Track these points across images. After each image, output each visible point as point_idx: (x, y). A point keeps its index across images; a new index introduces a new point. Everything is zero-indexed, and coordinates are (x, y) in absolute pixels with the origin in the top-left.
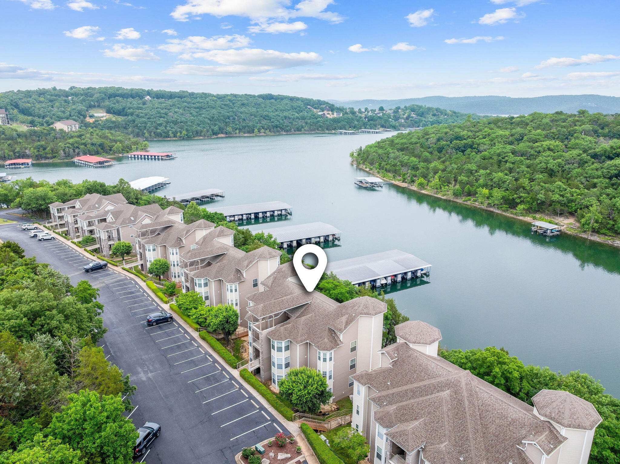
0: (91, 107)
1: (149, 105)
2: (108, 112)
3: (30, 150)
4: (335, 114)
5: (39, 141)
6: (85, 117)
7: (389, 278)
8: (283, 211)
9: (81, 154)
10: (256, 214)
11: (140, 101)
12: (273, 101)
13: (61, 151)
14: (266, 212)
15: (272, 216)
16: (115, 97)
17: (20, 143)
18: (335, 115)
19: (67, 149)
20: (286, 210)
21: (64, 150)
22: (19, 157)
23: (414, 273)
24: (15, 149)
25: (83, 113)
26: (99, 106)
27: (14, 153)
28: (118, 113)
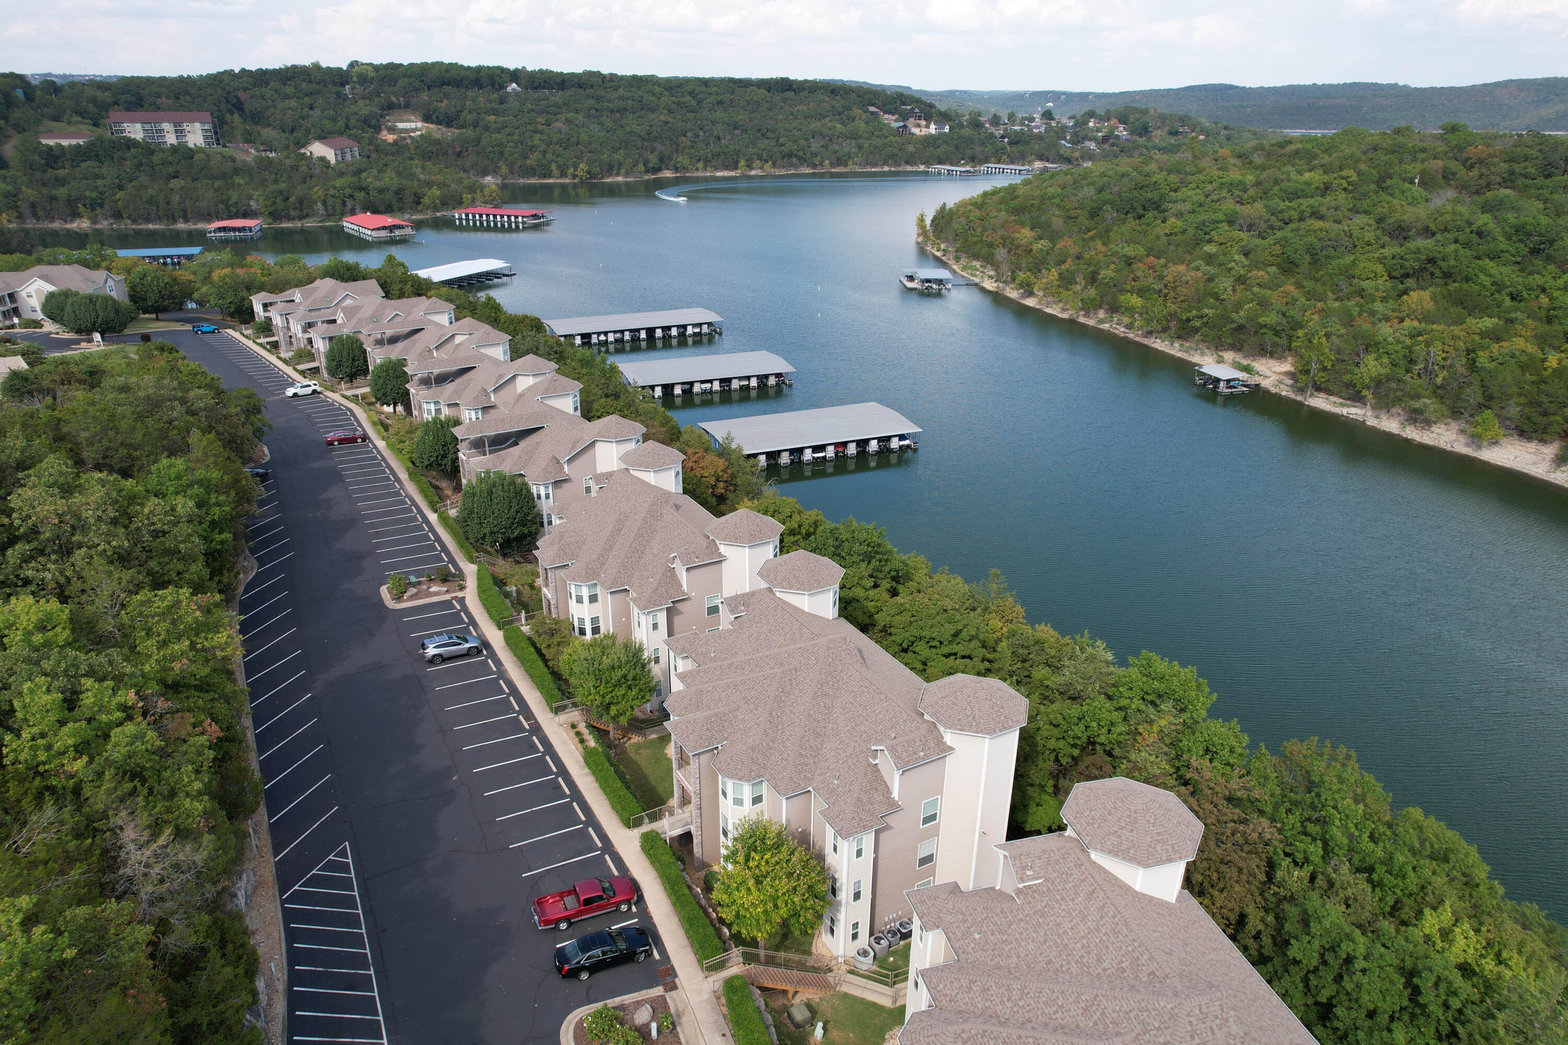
0: (391, 107)
1: (513, 104)
2: (427, 119)
3: (257, 201)
4: (933, 126)
5: (276, 181)
6: (378, 129)
7: (830, 449)
8: (705, 328)
9: (358, 209)
10: (651, 331)
11: (495, 96)
12: (790, 94)
13: (319, 204)
14: (669, 328)
15: (682, 336)
16: (441, 86)
17: (239, 185)
18: (933, 129)
19: (330, 201)
20: (710, 324)
21: (324, 203)
22: (236, 216)
24: (230, 198)
25: (373, 122)
26: (407, 106)
27: (228, 208)
28: (448, 121)
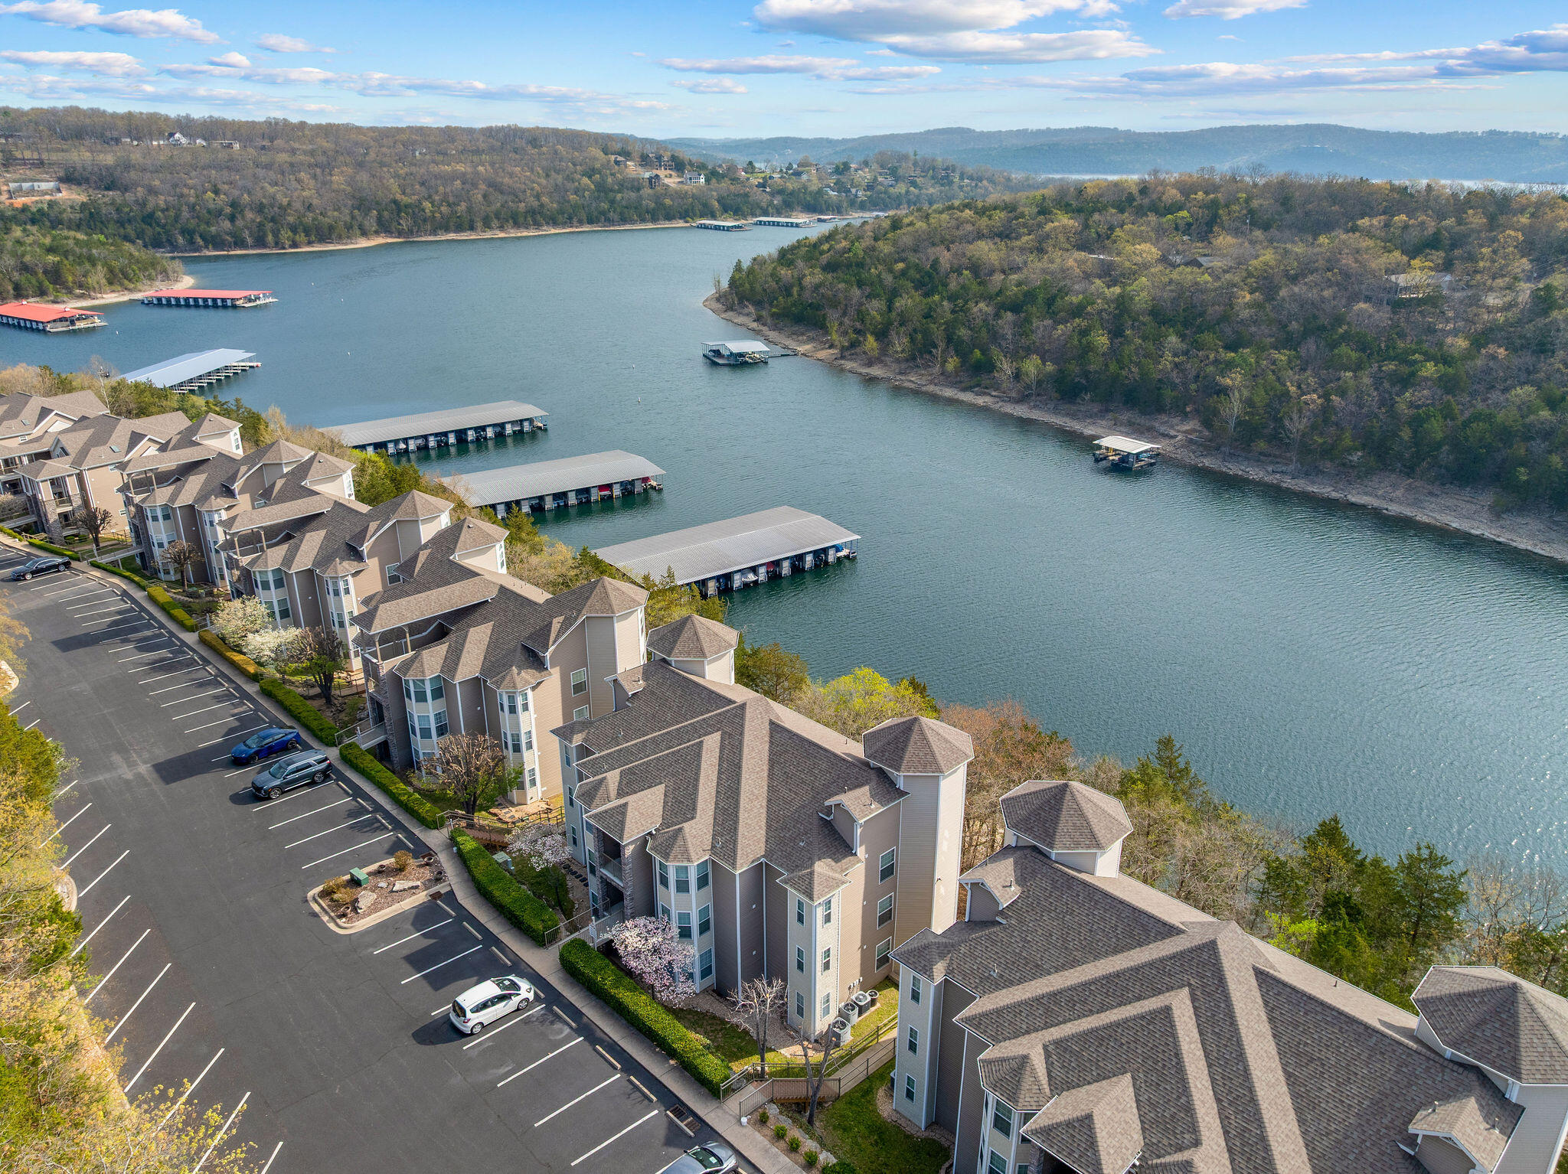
4: (686, 176)
7: (762, 570)
8: (526, 424)
10: (461, 434)
14: (483, 428)
15: (500, 436)
20: (531, 420)
23: (820, 554)
